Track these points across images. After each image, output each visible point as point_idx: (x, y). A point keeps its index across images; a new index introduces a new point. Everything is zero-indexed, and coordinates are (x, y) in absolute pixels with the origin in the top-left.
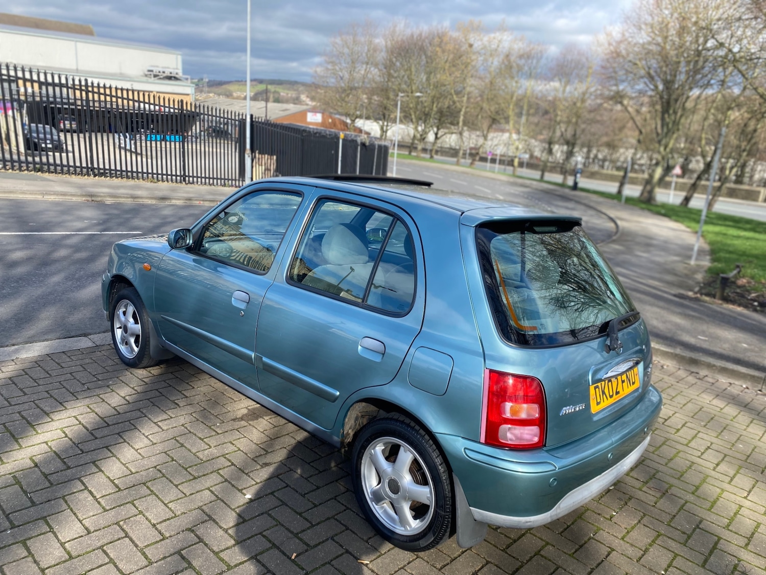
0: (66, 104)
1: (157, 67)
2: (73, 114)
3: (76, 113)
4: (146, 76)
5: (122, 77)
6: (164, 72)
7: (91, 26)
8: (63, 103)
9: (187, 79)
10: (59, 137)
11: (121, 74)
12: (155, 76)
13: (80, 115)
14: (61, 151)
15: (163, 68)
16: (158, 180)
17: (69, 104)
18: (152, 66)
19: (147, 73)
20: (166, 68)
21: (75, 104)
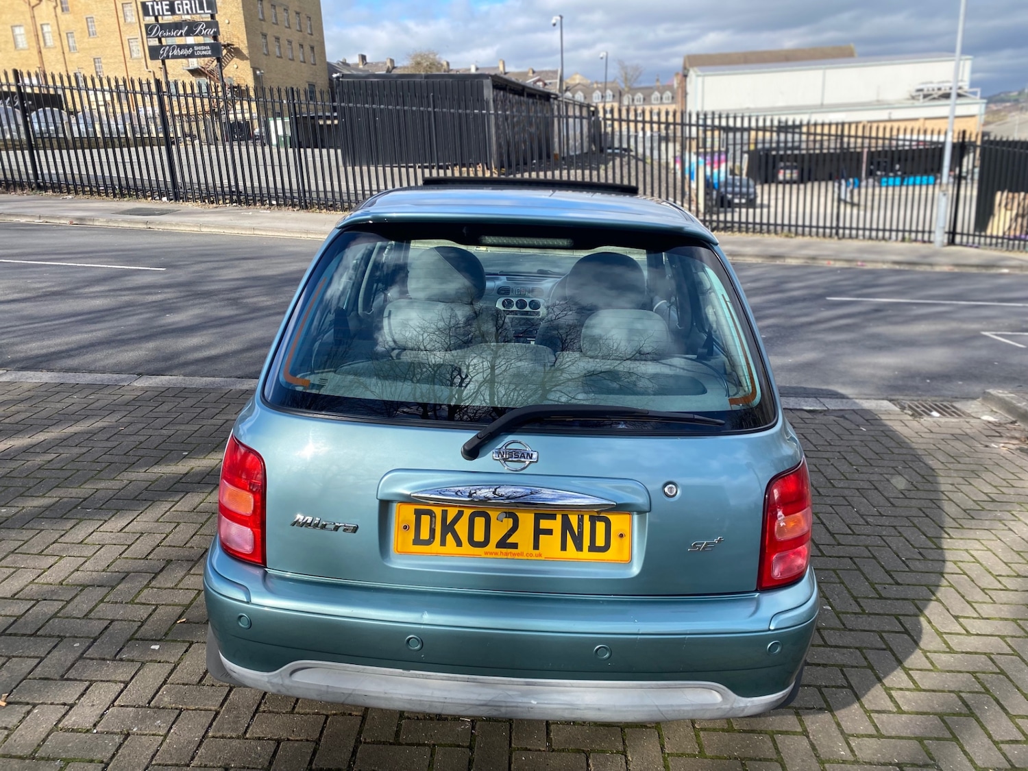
0: (789, 149)
1: (931, 83)
2: (796, 161)
3: (799, 159)
4: (913, 98)
5: (879, 105)
6: (939, 89)
7: (852, 45)
8: (786, 148)
9: (975, 93)
10: (755, 190)
11: (878, 101)
12: (925, 96)
13: (803, 161)
14: (754, 207)
15: (939, 83)
16: (797, 234)
17: (793, 148)
18: (923, 83)
19: (914, 94)
20: (943, 82)
21: (799, 148)
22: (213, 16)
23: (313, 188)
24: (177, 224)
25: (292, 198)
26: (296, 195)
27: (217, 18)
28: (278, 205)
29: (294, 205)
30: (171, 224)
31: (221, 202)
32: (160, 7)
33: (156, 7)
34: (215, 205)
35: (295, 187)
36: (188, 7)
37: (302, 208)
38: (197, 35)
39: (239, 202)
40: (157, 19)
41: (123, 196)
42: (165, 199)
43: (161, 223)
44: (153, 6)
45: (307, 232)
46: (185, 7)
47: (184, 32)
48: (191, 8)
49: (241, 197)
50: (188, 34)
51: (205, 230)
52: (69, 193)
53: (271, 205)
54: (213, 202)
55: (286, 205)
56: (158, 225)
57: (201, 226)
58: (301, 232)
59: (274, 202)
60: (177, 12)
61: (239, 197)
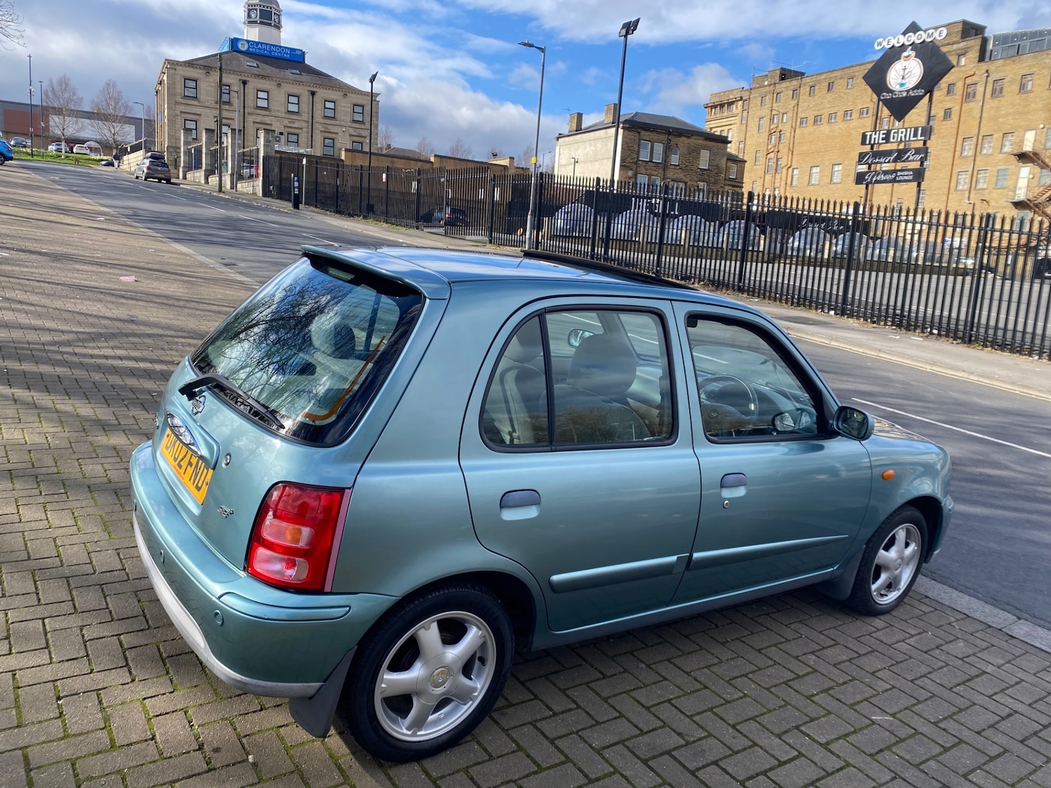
22: (925, 143)
23: (984, 321)
24: (812, 334)
25: (957, 329)
26: (961, 328)
27: (928, 144)
28: (939, 334)
29: (955, 338)
30: (807, 333)
31: (882, 323)
32: (877, 136)
33: (873, 136)
34: (875, 325)
35: (963, 317)
36: (903, 135)
37: (964, 342)
38: (904, 161)
39: (900, 326)
40: (872, 148)
41: (799, 305)
42: (832, 313)
43: (799, 331)
44: (871, 135)
45: (934, 363)
46: (900, 135)
47: (892, 158)
48: (905, 136)
49: (904, 322)
50: (895, 161)
51: (834, 344)
52: (759, 297)
53: (931, 333)
54: (874, 322)
55: (947, 336)
56: (796, 332)
57: (832, 339)
58: (926, 362)
59: (935, 332)
60: (892, 140)
61: (901, 321)
